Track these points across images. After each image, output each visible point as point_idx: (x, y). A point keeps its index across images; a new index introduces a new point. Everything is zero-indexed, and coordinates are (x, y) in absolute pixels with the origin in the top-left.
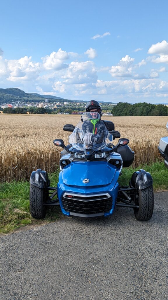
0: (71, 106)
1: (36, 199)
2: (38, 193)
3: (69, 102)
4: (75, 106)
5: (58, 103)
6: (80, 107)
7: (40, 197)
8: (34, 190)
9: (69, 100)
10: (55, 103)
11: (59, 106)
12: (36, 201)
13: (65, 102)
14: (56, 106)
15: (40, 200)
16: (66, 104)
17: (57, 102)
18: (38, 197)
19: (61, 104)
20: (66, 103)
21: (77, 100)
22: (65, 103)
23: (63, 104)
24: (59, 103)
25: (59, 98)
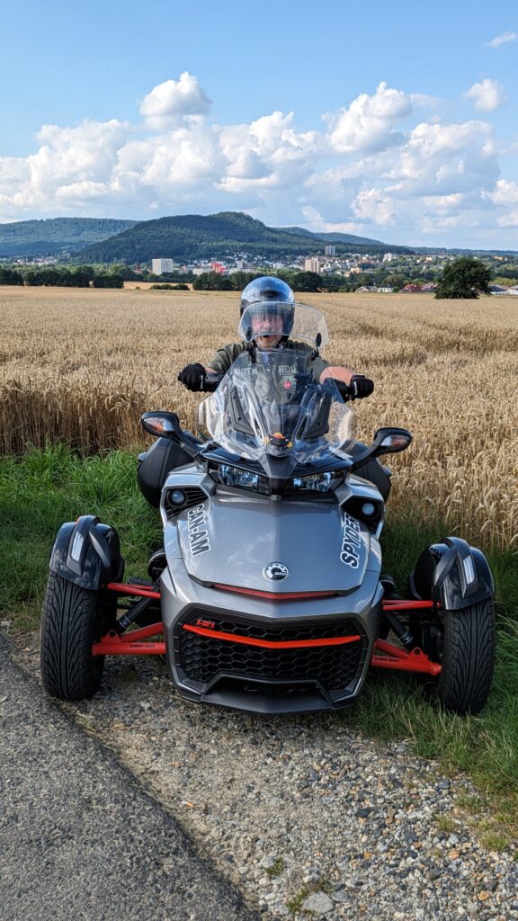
0: (404, 265)
3: (400, 253)
4: (416, 264)
5: (364, 258)
6: (433, 268)
9: (401, 247)
10: (357, 258)
11: (367, 268)
13: (387, 253)
14: (360, 266)
16: (390, 260)
17: (363, 253)
19: (375, 260)
20: (388, 257)
21: (425, 248)
22: (386, 255)
23: (381, 259)
24: (368, 259)
25: (370, 240)
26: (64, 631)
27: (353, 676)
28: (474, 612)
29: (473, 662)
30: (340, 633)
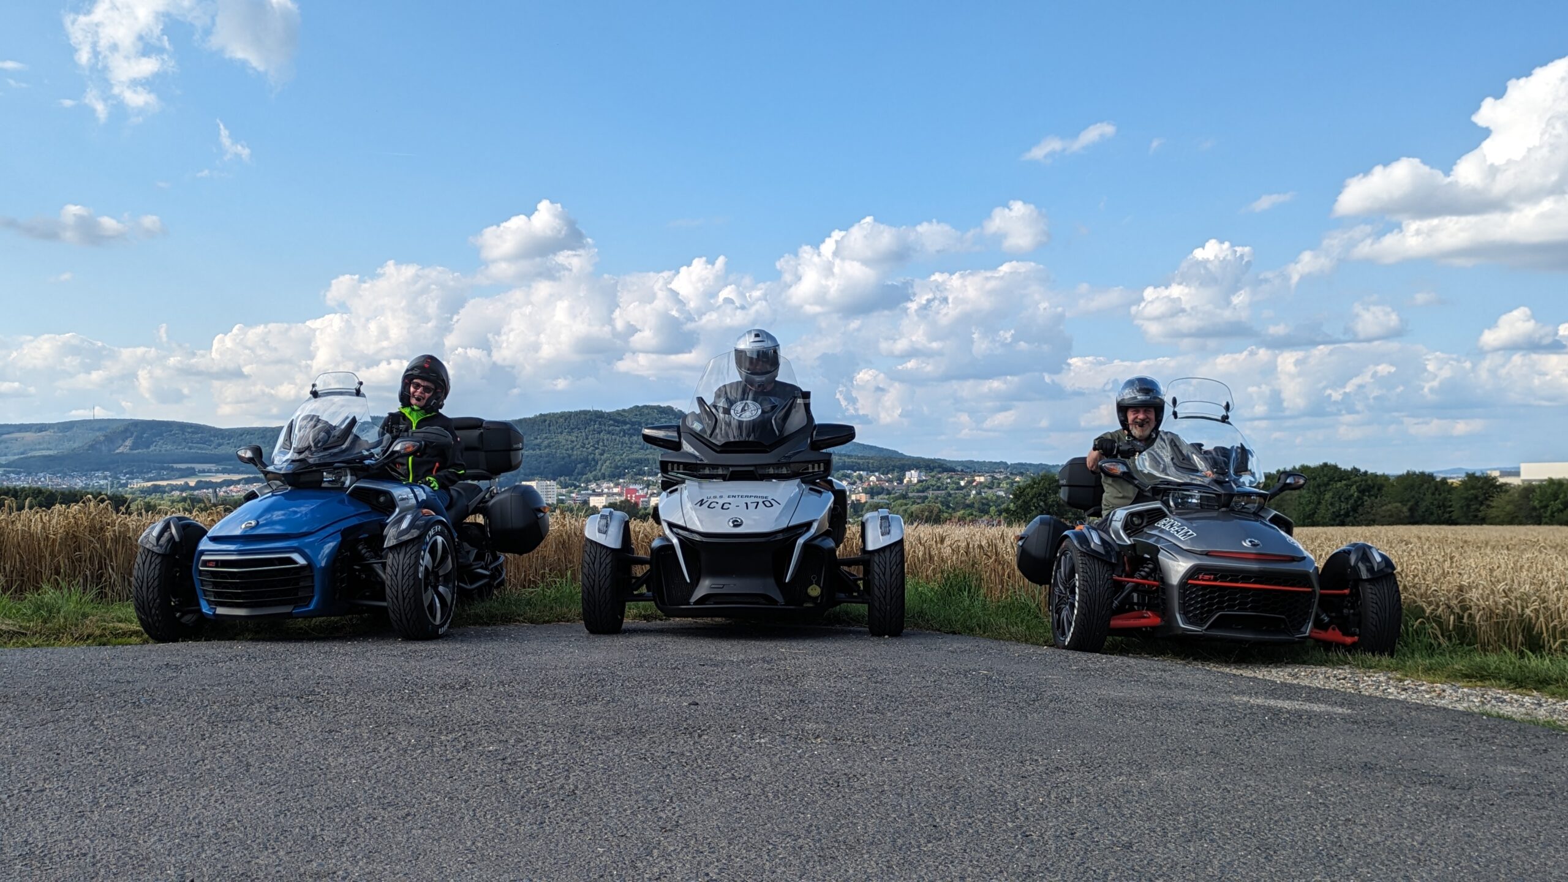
0: (939, 488)
1: (145, 579)
2: (153, 566)
3: (932, 470)
4: (961, 488)
5: (873, 478)
6: (988, 494)
7: (156, 576)
8: (144, 557)
9: (934, 461)
10: (860, 478)
11: (879, 493)
12: (145, 584)
13: (910, 469)
14: (865, 491)
15: (156, 583)
16: (915, 481)
17: (872, 471)
18: (152, 574)
19: (890, 481)
20: (912, 476)
21: (972, 462)
22: (908, 474)
23: (901, 481)
24: (879, 479)
25: (881, 450)
26: (1098, 591)
27: (1304, 622)
28: (1384, 582)
29: (1387, 615)
30: (1299, 585)
